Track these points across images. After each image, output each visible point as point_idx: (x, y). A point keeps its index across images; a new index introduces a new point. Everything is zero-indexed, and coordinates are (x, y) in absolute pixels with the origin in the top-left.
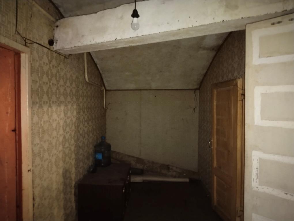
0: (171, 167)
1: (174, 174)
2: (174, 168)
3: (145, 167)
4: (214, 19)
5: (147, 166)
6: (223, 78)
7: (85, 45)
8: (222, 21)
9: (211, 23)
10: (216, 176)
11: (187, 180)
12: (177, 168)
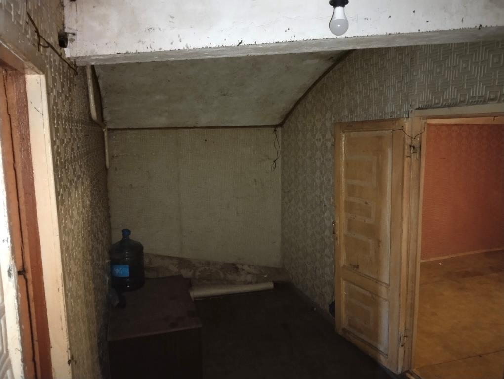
0: (239, 267)
1: (249, 278)
2: (245, 267)
3: (198, 273)
4: (462, 20)
5: (200, 272)
6: (351, 111)
7: (157, 50)
8: (478, 26)
9: (456, 27)
10: (345, 280)
11: (271, 285)
12: (249, 266)
